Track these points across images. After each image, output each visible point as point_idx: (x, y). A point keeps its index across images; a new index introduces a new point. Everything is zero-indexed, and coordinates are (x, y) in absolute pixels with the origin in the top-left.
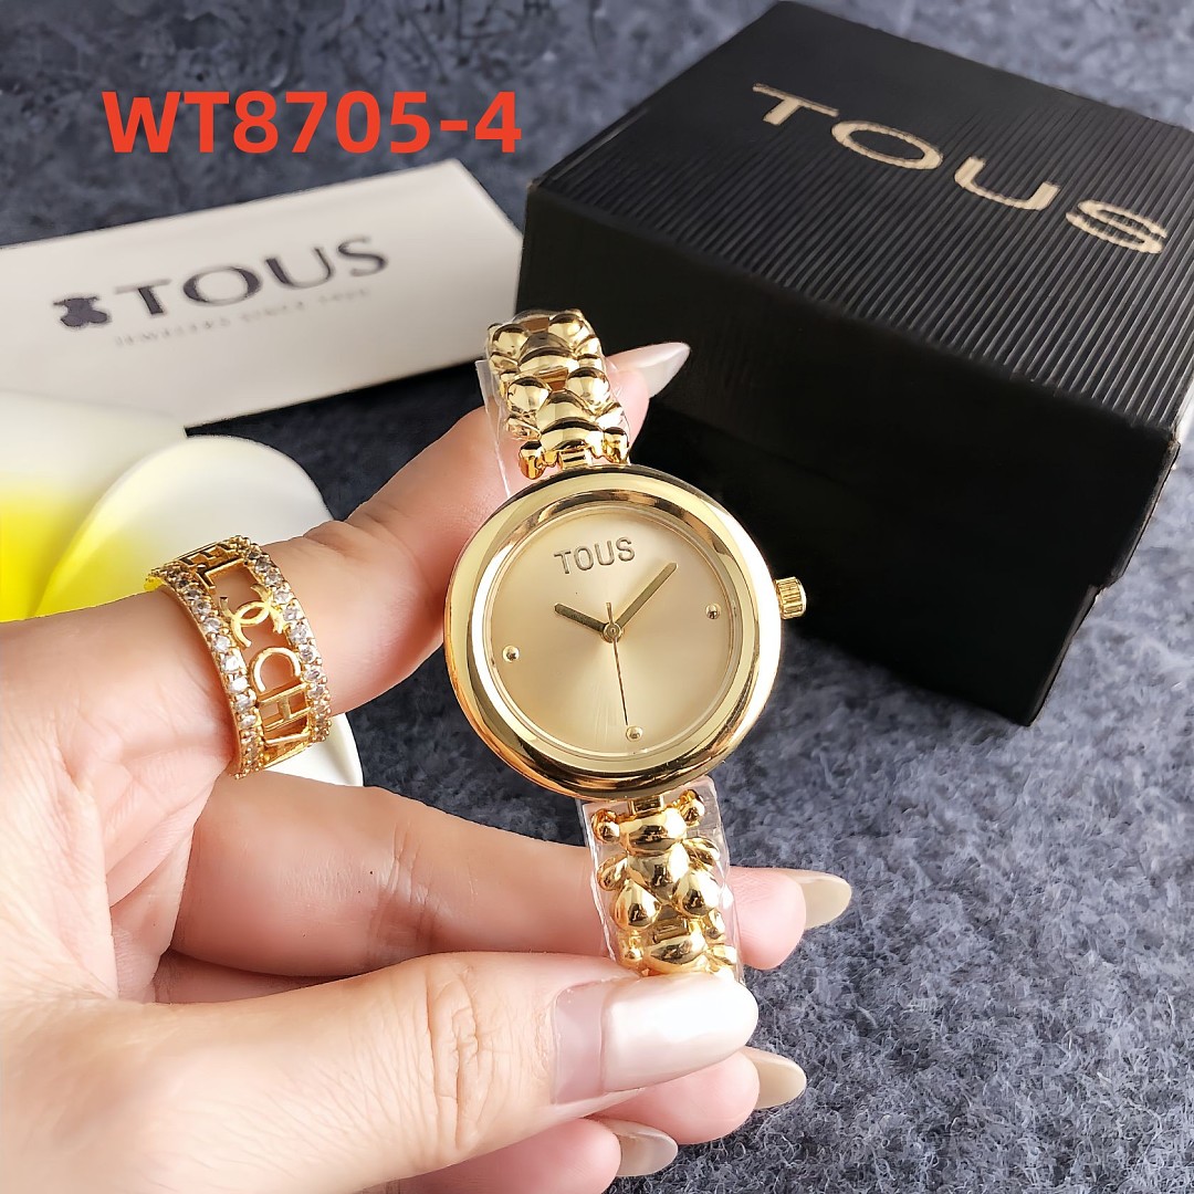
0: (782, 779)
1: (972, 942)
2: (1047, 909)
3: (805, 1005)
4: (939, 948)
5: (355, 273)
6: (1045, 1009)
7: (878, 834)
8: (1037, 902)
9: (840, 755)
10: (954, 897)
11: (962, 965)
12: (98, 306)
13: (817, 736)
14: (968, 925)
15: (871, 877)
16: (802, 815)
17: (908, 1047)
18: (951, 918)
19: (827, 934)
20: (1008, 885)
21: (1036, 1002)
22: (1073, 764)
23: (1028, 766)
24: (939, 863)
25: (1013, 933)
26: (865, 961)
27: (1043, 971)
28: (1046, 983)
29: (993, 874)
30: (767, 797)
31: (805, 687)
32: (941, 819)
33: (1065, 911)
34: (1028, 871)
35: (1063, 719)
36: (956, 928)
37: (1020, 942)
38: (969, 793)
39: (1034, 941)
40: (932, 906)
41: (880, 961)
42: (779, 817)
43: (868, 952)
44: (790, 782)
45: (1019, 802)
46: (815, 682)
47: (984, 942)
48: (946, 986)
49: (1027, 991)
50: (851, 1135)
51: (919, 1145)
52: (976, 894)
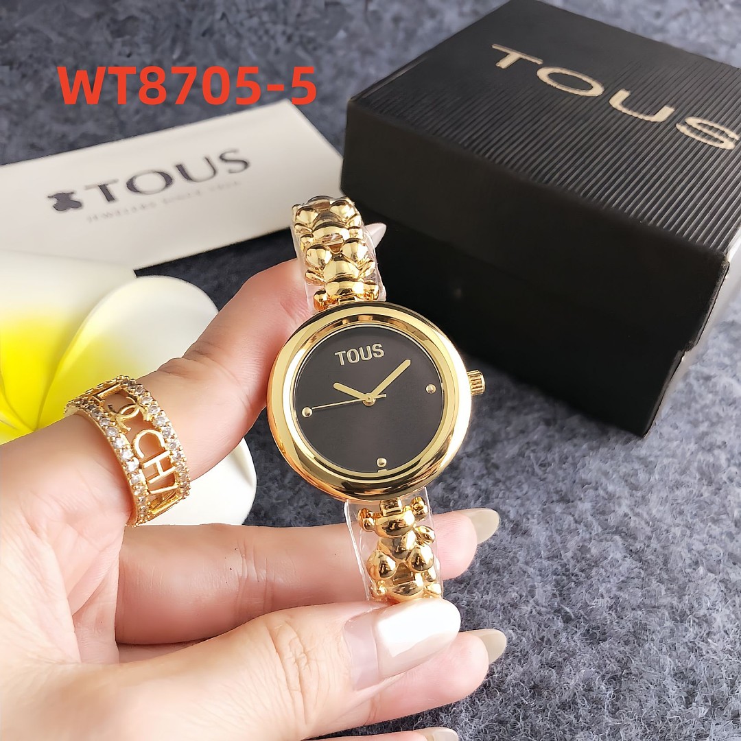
0: (508, 469)
1: (629, 563)
2: (673, 543)
3: (530, 605)
4: (609, 568)
5: (231, 172)
6: (675, 603)
7: (568, 501)
8: (668, 540)
9: (542, 455)
10: (617, 537)
11: (622, 579)
12: (75, 198)
13: (528, 443)
14: (626, 554)
15: (565, 527)
16: (521, 491)
17: (593, 628)
18: (615, 550)
19: (542, 562)
20: (648, 530)
21: (669, 599)
22: (683, 454)
23: (656, 457)
24: (606, 517)
25: (653, 557)
26: (564, 578)
27: (673, 580)
28: (675, 587)
29: (639, 523)
30: (500, 481)
31: (519, 413)
32: (605, 490)
33: (684, 544)
34: (660, 520)
35: (676, 428)
36: (619, 556)
37: (657, 564)
38: (621, 474)
39: (665, 563)
40: (603, 543)
41: (573, 578)
42: (507, 493)
43: (567, 572)
44: (513, 472)
45: (652, 479)
46: (526, 411)
47: (635, 564)
48: (614, 591)
49: (663, 593)
50: (562, 683)
51: (603, 687)
52: (629, 535)
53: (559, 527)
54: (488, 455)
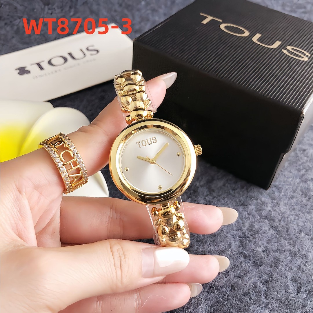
0: (219, 192)
1: (272, 232)
2: (290, 223)
4: (263, 234)
6: (292, 249)
7: (245, 205)
8: (288, 221)
9: (234, 186)
10: (266, 221)
11: (269, 238)
14: (270, 228)
15: (244, 216)
16: (224, 201)
17: (257, 260)
18: (266, 226)
19: (234, 232)
20: (280, 217)
21: (289, 247)
22: (294, 184)
23: (283, 185)
24: (261, 212)
25: (282, 229)
26: (244, 239)
27: (290, 239)
28: (291, 242)
29: (276, 214)
30: (215, 197)
32: (261, 200)
33: (295, 223)
34: (285, 213)
35: (291, 172)
36: (267, 229)
37: (284, 232)
38: (268, 193)
39: (287, 231)
40: (260, 223)
41: (248, 239)
42: (219, 202)
43: (245, 237)
44: (221, 193)
45: (281, 195)
47: (274, 232)
48: (265, 244)
49: (287, 244)
50: (244, 284)
51: (261, 286)
52: (272, 220)
53: (241, 217)
54: (210, 186)
